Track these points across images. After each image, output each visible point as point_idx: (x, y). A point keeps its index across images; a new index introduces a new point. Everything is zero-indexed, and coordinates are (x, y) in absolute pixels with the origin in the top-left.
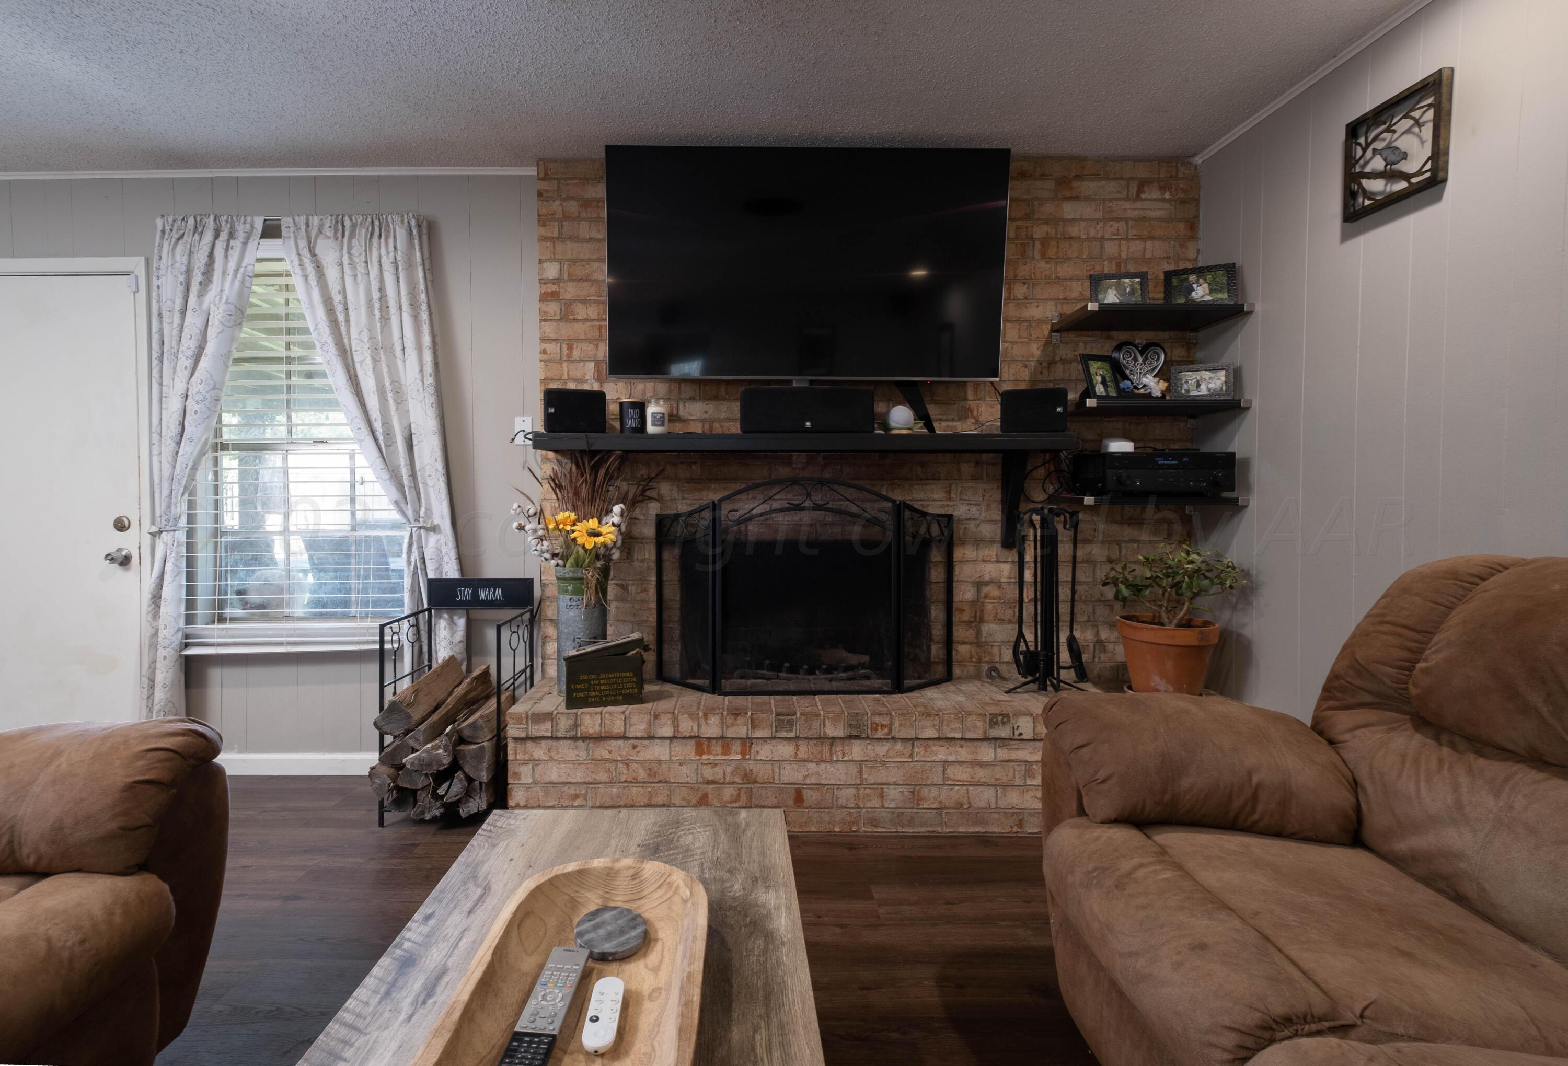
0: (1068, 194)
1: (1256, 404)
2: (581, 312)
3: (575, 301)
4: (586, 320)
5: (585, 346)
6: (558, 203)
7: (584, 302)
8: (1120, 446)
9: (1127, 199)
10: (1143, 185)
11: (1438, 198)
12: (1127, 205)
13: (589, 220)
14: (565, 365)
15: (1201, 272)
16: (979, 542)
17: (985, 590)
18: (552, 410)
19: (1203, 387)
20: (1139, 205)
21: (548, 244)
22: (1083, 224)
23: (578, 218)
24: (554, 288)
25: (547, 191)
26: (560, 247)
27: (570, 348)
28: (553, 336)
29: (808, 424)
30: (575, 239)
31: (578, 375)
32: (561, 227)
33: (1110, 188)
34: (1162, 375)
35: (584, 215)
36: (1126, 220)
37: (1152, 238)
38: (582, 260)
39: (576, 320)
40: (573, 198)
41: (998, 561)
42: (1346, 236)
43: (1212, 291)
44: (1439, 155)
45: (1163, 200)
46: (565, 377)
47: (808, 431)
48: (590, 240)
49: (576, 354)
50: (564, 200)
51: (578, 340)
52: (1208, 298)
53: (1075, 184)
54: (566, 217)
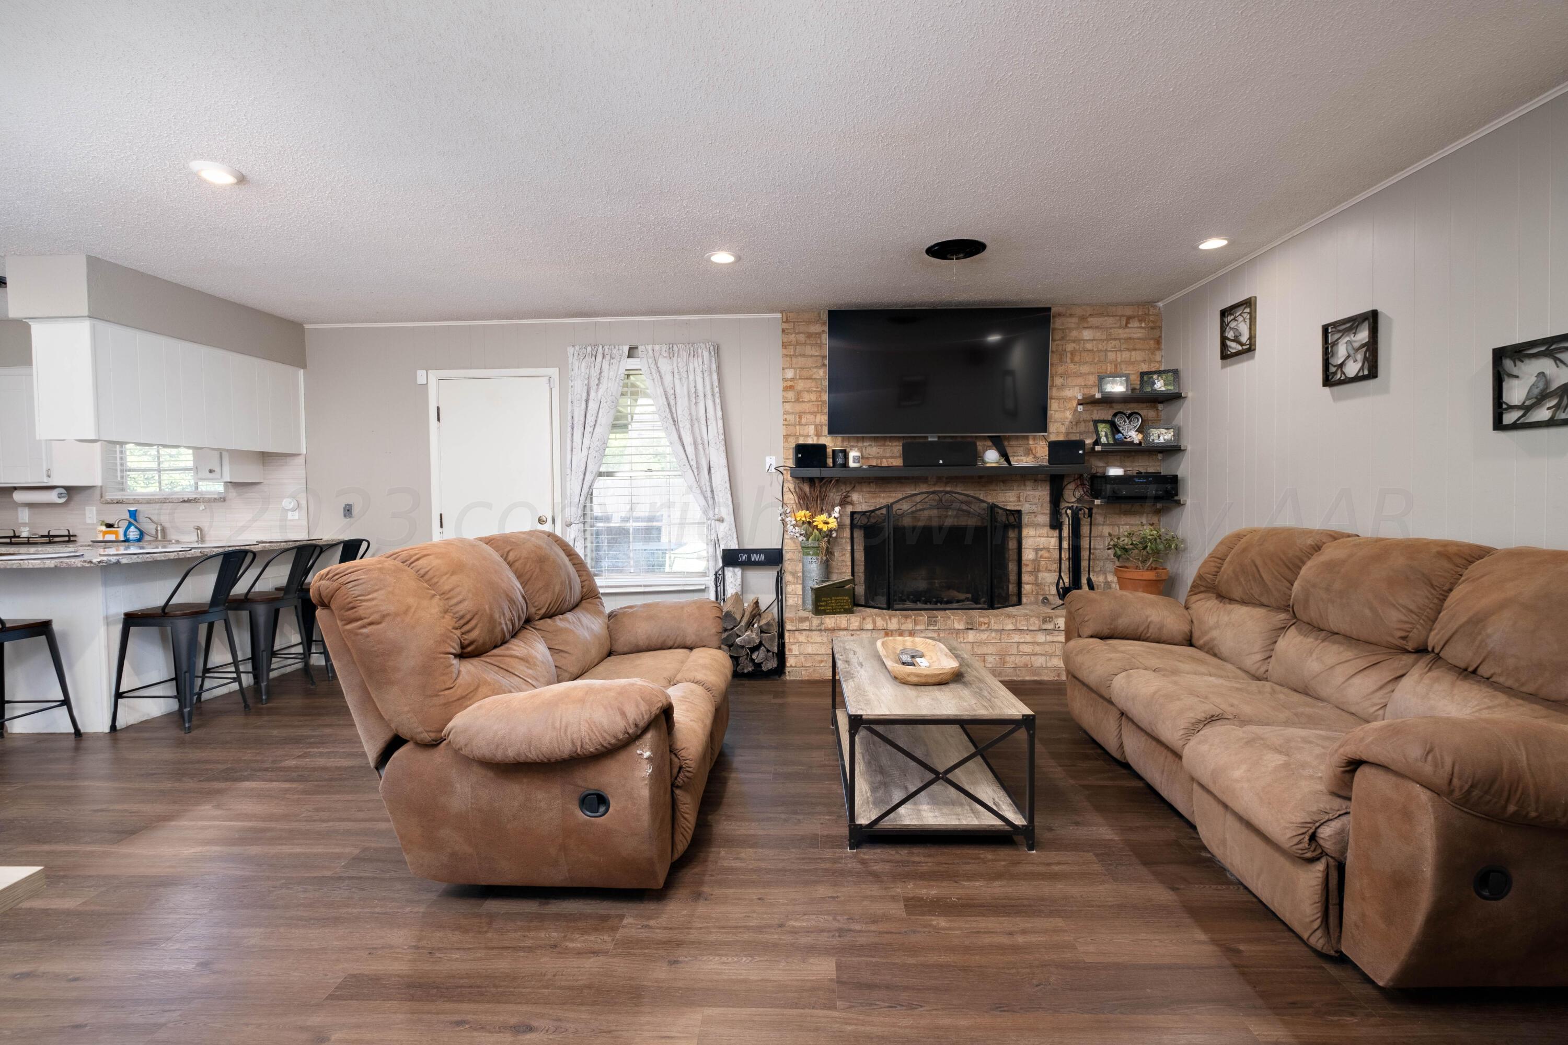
0: (1086, 325)
1: (1189, 448)
2: (806, 397)
3: (803, 391)
4: (809, 401)
5: (809, 416)
6: (793, 335)
7: (808, 391)
8: (1115, 471)
9: (1120, 327)
10: (1129, 319)
11: (1253, 357)
12: (1120, 331)
13: (812, 345)
14: (797, 427)
15: (1159, 373)
16: (1036, 526)
17: (1040, 553)
18: (800, 456)
19: (1162, 438)
20: (1127, 330)
21: (788, 358)
22: (1095, 342)
23: (805, 344)
24: (792, 383)
25: (787, 329)
26: (794, 360)
27: (800, 417)
28: (790, 411)
29: (941, 462)
30: (803, 355)
31: (805, 433)
32: (795, 349)
33: (1110, 321)
34: (1139, 430)
35: (808, 342)
36: (1120, 339)
37: (1135, 350)
38: (806, 368)
39: (803, 402)
40: (802, 333)
41: (1048, 537)
42: (1223, 367)
43: (1165, 385)
44: (1252, 338)
45: (1141, 328)
46: (798, 434)
47: (941, 465)
48: (812, 356)
49: (804, 421)
50: (797, 334)
51: (805, 413)
52: (1163, 389)
53: (1089, 319)
54: (798, 343)
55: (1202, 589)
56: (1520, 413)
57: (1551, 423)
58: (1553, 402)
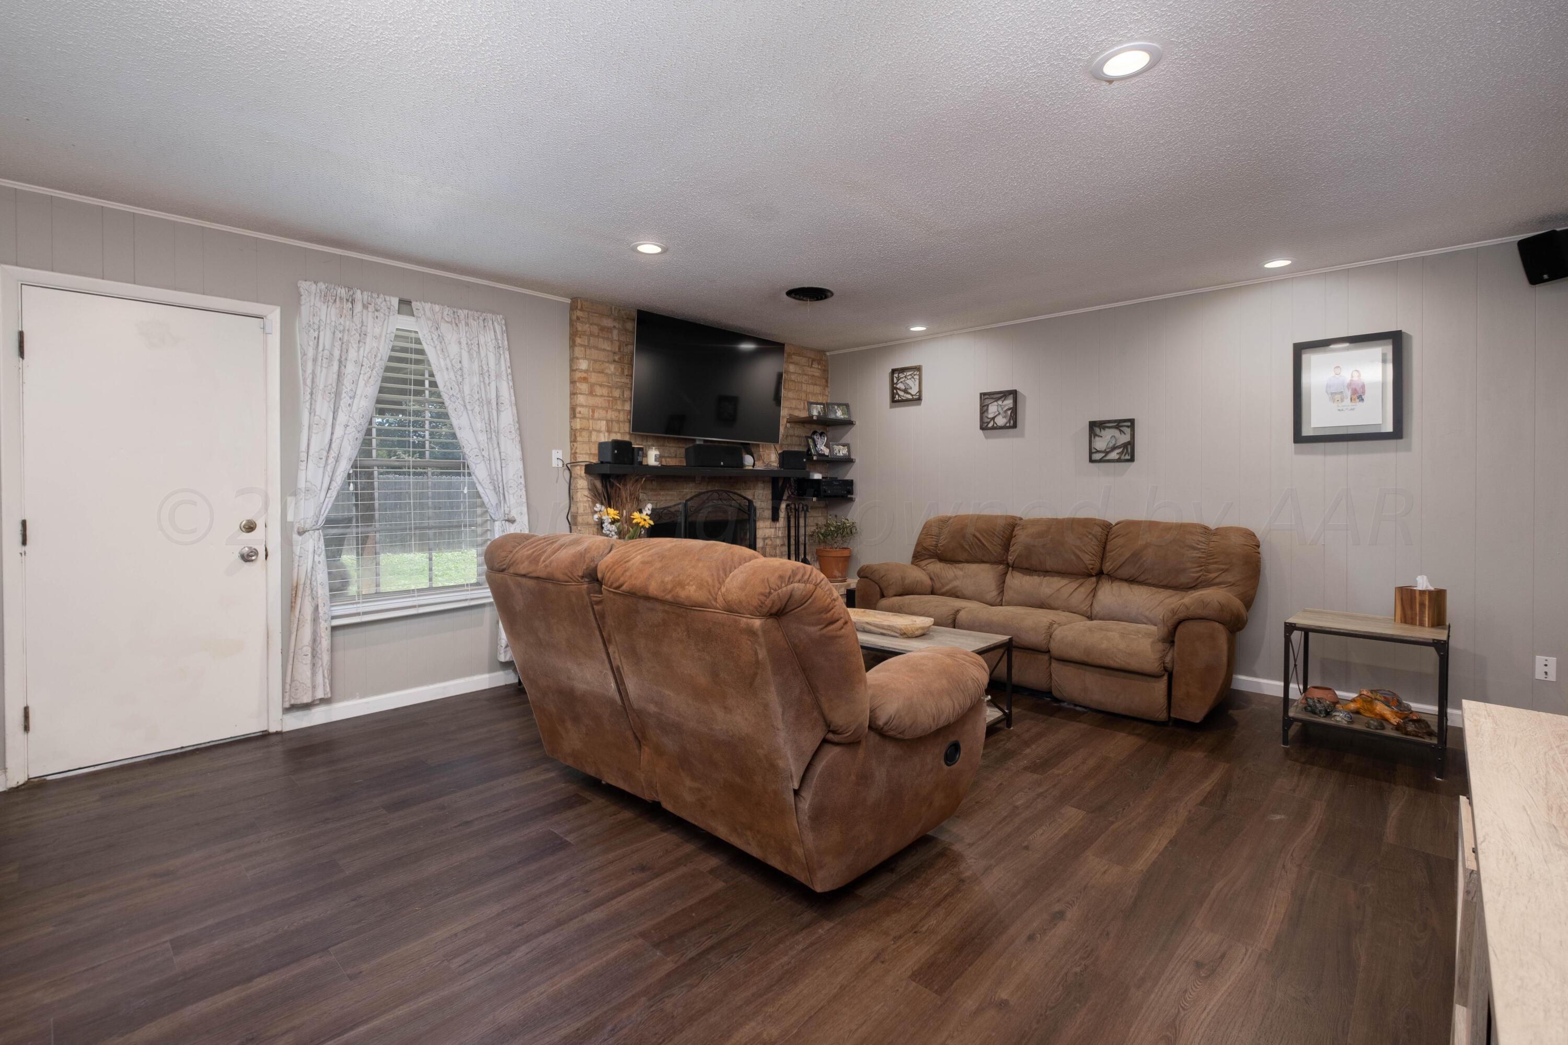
0: (791, 361)
1: (857, 461)
2: (599, 390)
3: (596, 384)
4: (602, 396)
5: (601, 411)
6: (587, 325)
7: (601, 385)
8: (817, 476)
9: (808, 366)
10: (813, 360)
11: (920, 406)
12: (809, 369)
13: (604, 338)
14: (591, 421)
15: (839, 405)
16: (764, 519)
17: (766, 541)
18: (616, 452)
19: (841, 452)
20: (812, 369)
21: (583, 349)
22: (796, 375)
23: (598, 336)
24: (584, 375)
25: (582, 317)
26: (588, 351)
27: (593, 412)
28: (584, 404)
29: (722, 463)
30: (596, 348)
31: (598, 428)
32: (589, 340)
33: (803, 361)
34: (827, 446)
35: (601, 335)
36: (808, 375)
37: (816, 385)
38: (600, 361)
39: (596, 395)
40: (595, 324)
41: (770, 528)
42: (891, 407)
43: (843, 414)
44: (920, 391)
45: (819, 369)
46: (591, 428)
47: (722, 466)
48: (604, 350)
49: (596, 415)
50: (591, 324)
51: (597, 407)
52: (842, 417)
53: (793, 357)
54: (592, 335)
55: (927, 557)
56: (1104, 455)
57: (1119, 460)
58: (1120, 450)
